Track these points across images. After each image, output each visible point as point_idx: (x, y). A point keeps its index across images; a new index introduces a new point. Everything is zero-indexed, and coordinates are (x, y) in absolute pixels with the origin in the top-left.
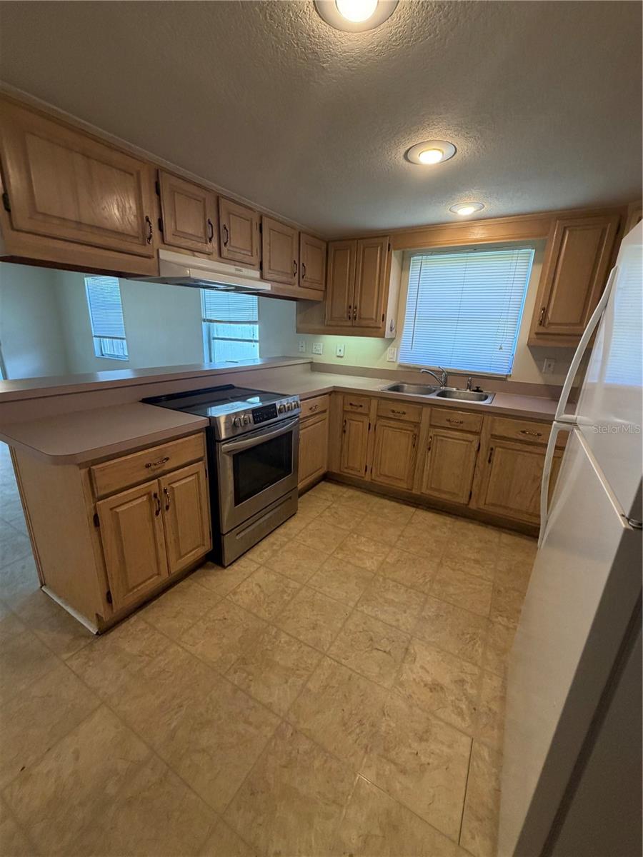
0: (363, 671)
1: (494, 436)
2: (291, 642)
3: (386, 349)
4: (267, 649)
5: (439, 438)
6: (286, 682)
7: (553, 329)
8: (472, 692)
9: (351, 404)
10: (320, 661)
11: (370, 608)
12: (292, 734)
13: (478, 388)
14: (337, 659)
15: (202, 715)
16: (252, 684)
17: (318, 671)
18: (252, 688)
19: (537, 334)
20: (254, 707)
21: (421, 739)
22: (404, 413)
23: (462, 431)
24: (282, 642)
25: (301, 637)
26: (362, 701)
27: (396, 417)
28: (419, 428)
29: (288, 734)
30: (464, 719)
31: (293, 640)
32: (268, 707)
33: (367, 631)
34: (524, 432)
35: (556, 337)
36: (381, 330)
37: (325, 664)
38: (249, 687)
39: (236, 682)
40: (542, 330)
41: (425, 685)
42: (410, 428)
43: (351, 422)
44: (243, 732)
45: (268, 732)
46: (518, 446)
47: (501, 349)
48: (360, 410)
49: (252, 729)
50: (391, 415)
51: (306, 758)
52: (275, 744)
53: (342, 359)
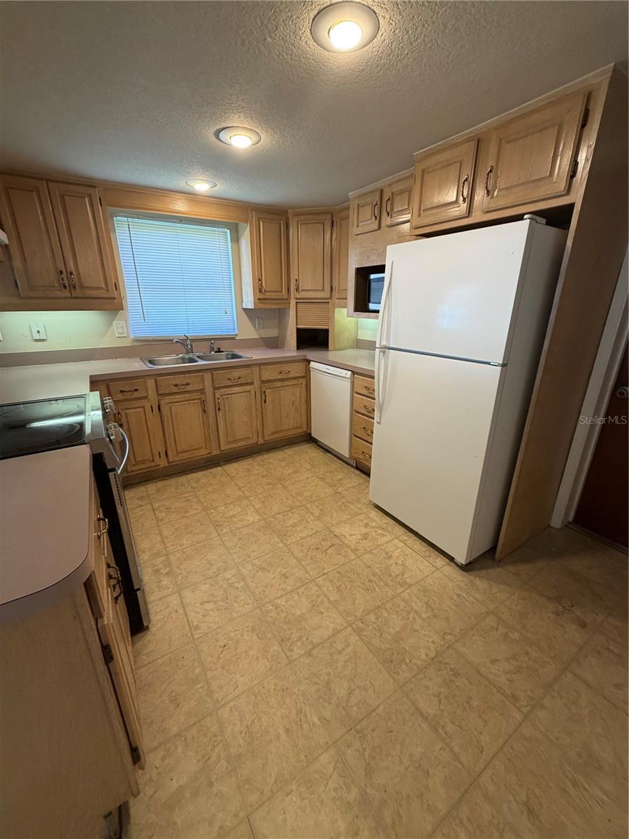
0: (338, 564)
1: (263, 382)
2: (288, 598)
3: (111, 323)
4: (285, 618)
5: (224, 397)
6: (322, 613)
7: (268, 295)
8: (374, 524)
9: (121, 391)
10: (317, 585)
11: (293, 537)
12: (362, 623)
13: (219, 349)
14: (321, 574)
15: (318, 690)
16: (310, 639)
17: (325, 589)
18: (314, 641)
19: (259, 299)
20: (331, 643)
21: (390, 557)
22: (188, 384)
23: (242, 385)
24: (284, 604)
25: (289, 589)
26: (357, 574)
27: (181, 390)
28: (205, 393)
29: (360, 624)
30: (387, 536)
31: (287, 596)
32: (336, 632)
33: (310, 548)
34: (281, 373)
35: (276, 301)
36: (116, 301)
37: (321, 582)
38: (312, 642)
39: (303, 652)
40: (261, 296)
41: (362, 540)
42: (197, 397)
43: (127, 411)
44: (347, 657)
45: (354, 638)
46: (279, 384)
47: (226, 313)
48: (136, 395)
49: (347, 650)
50: (176, 390)
51: (380, 620)
52: (365, 636)
53: (45, 343)
